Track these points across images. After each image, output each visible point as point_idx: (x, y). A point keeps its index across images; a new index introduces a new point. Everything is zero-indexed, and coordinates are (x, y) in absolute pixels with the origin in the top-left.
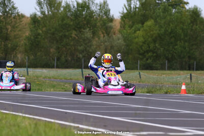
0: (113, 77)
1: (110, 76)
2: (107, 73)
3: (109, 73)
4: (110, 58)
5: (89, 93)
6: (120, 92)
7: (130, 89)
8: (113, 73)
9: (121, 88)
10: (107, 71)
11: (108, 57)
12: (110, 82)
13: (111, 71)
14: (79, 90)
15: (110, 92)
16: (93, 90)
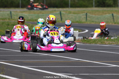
0: (55, 36)
1: (54, 35)
2: (51, 33)
3: (53, 32)
4: (54, 19)
5: (35, 50)
6: (63, 50)
7: (72, 47)
8: (56, 32)
9: (63, 46)
10: (51, 30)
11: (53, 19)
12: (54, 41)
13: (55, 30)
14: (25, 48)
15: (53, 50)
16: (38, 48)
